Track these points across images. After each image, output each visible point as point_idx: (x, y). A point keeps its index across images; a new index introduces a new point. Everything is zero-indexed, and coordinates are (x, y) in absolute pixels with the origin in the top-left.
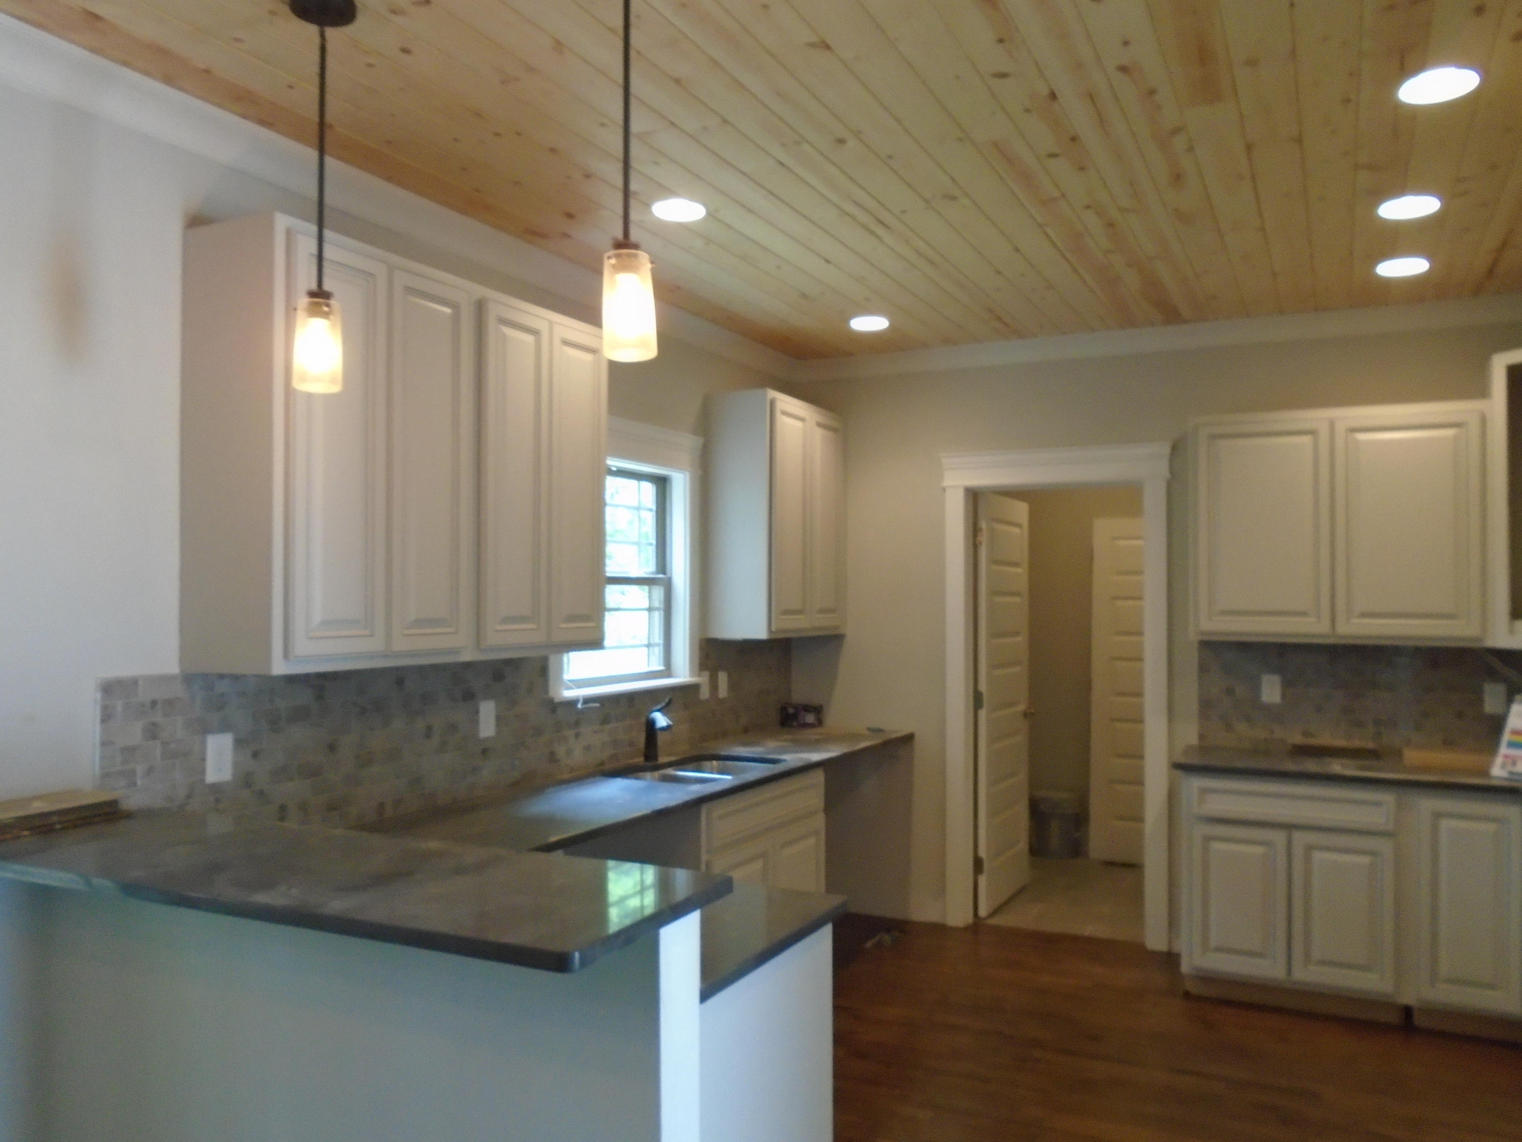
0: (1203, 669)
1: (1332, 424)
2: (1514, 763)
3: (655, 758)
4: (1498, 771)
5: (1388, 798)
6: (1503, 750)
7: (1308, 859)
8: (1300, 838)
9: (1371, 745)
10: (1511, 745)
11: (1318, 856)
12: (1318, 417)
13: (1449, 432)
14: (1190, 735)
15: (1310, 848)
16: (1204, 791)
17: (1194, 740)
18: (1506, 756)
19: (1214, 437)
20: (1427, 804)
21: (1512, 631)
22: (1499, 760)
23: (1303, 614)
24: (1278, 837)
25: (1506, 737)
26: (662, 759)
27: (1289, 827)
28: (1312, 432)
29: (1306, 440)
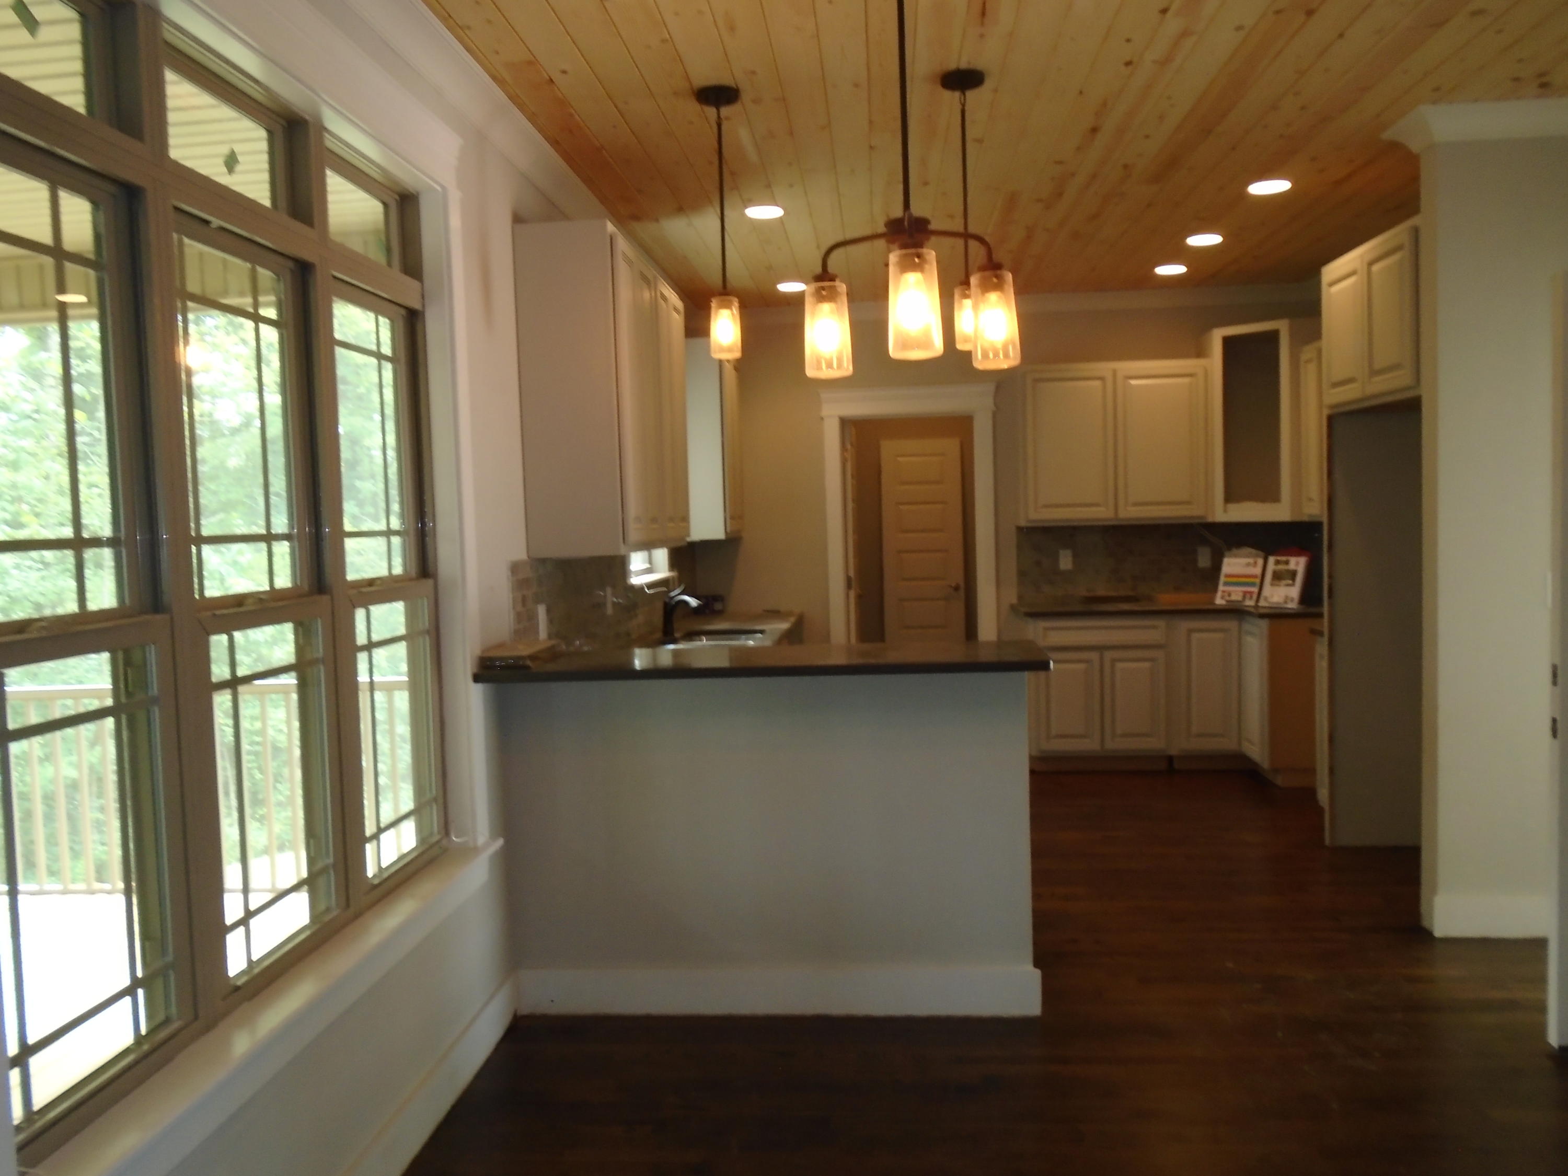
0: (1019, 547)
1: (1115, 372)
2: (1229, 595)
3: (672, 634)
4: (1219, 601)
5: (1161, 623)
6: (1221, 588)
7: (1113, 666)
8: (1108, 655)
9: (1130, 593)
10: (1226, 584)
11: (1119, 665)
12: (1105, 368)
13: (1186, 380)
14: (1011, 596)
15: (1114, 661)
16: (1046, 629)
17: (1014, 601)
18: (1224, 592)
19: (1037, 381)
20: (1184, 625)
21: (1225, 511)
22: (1219, 594)
23: (1097, 505)
24: (1094, 656)
25: (1222, 579)
26: (677, 635)
27: (1100, 649)
28: (1102, 379)
29: (1097, 383)
